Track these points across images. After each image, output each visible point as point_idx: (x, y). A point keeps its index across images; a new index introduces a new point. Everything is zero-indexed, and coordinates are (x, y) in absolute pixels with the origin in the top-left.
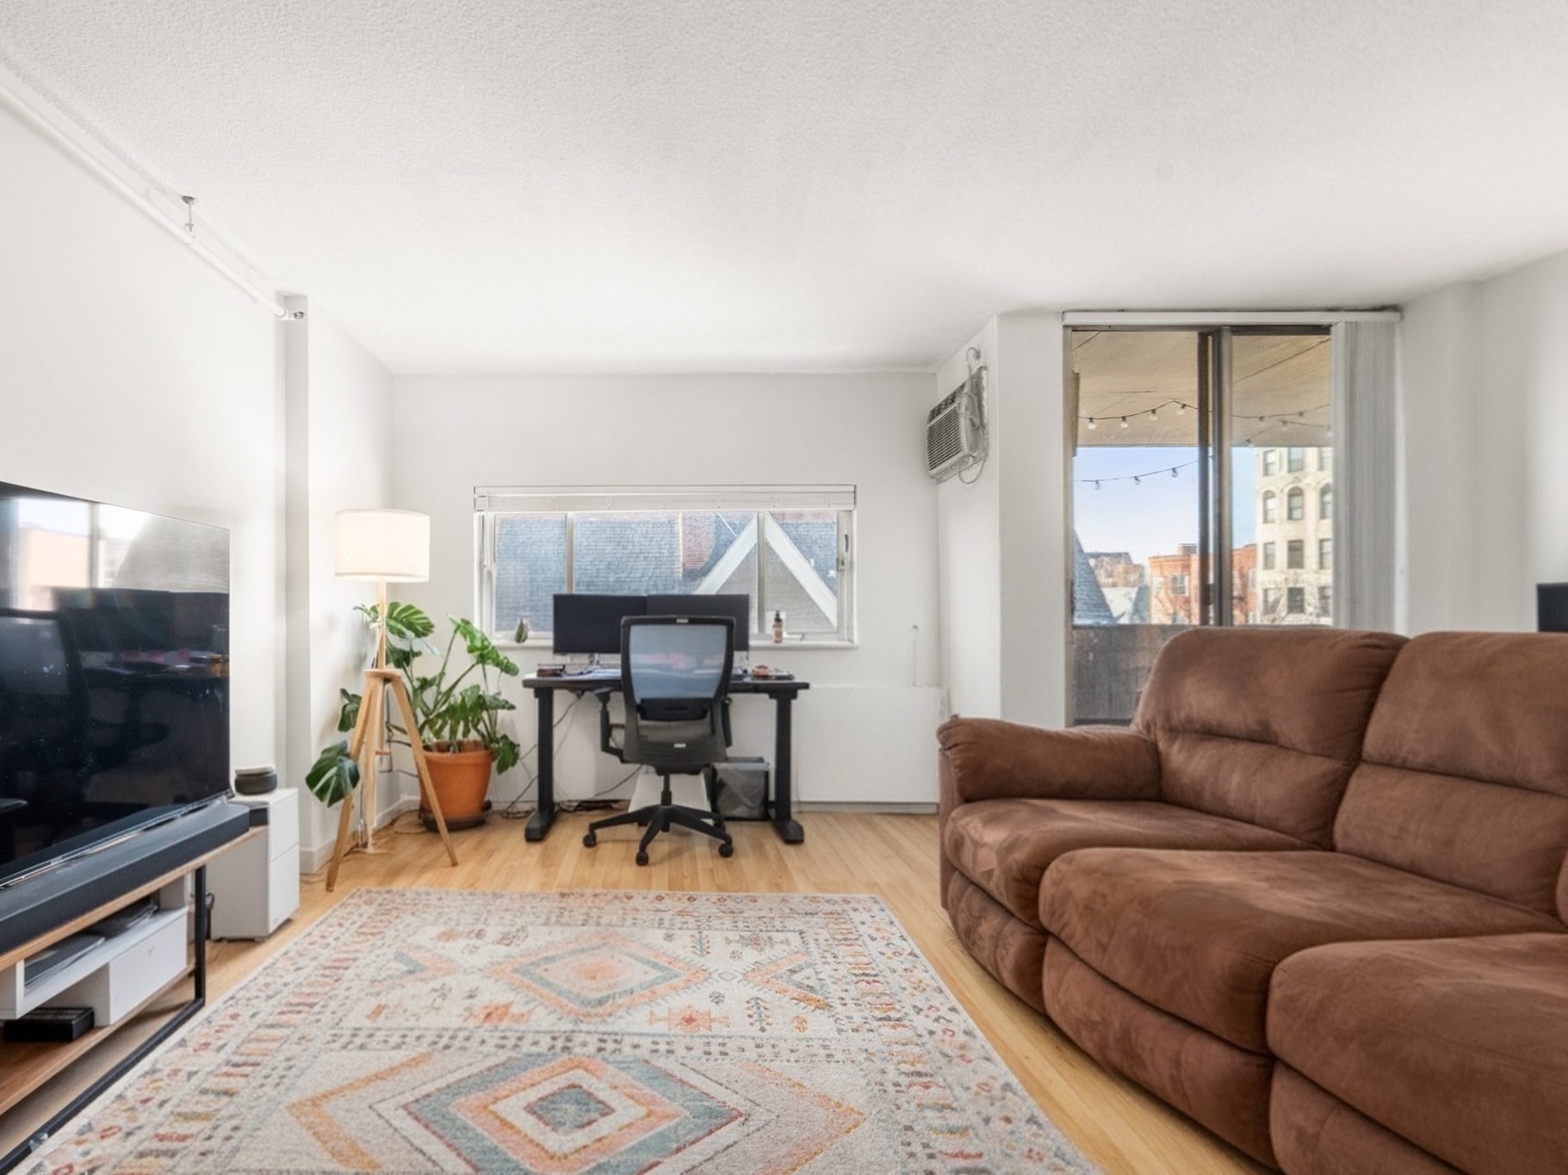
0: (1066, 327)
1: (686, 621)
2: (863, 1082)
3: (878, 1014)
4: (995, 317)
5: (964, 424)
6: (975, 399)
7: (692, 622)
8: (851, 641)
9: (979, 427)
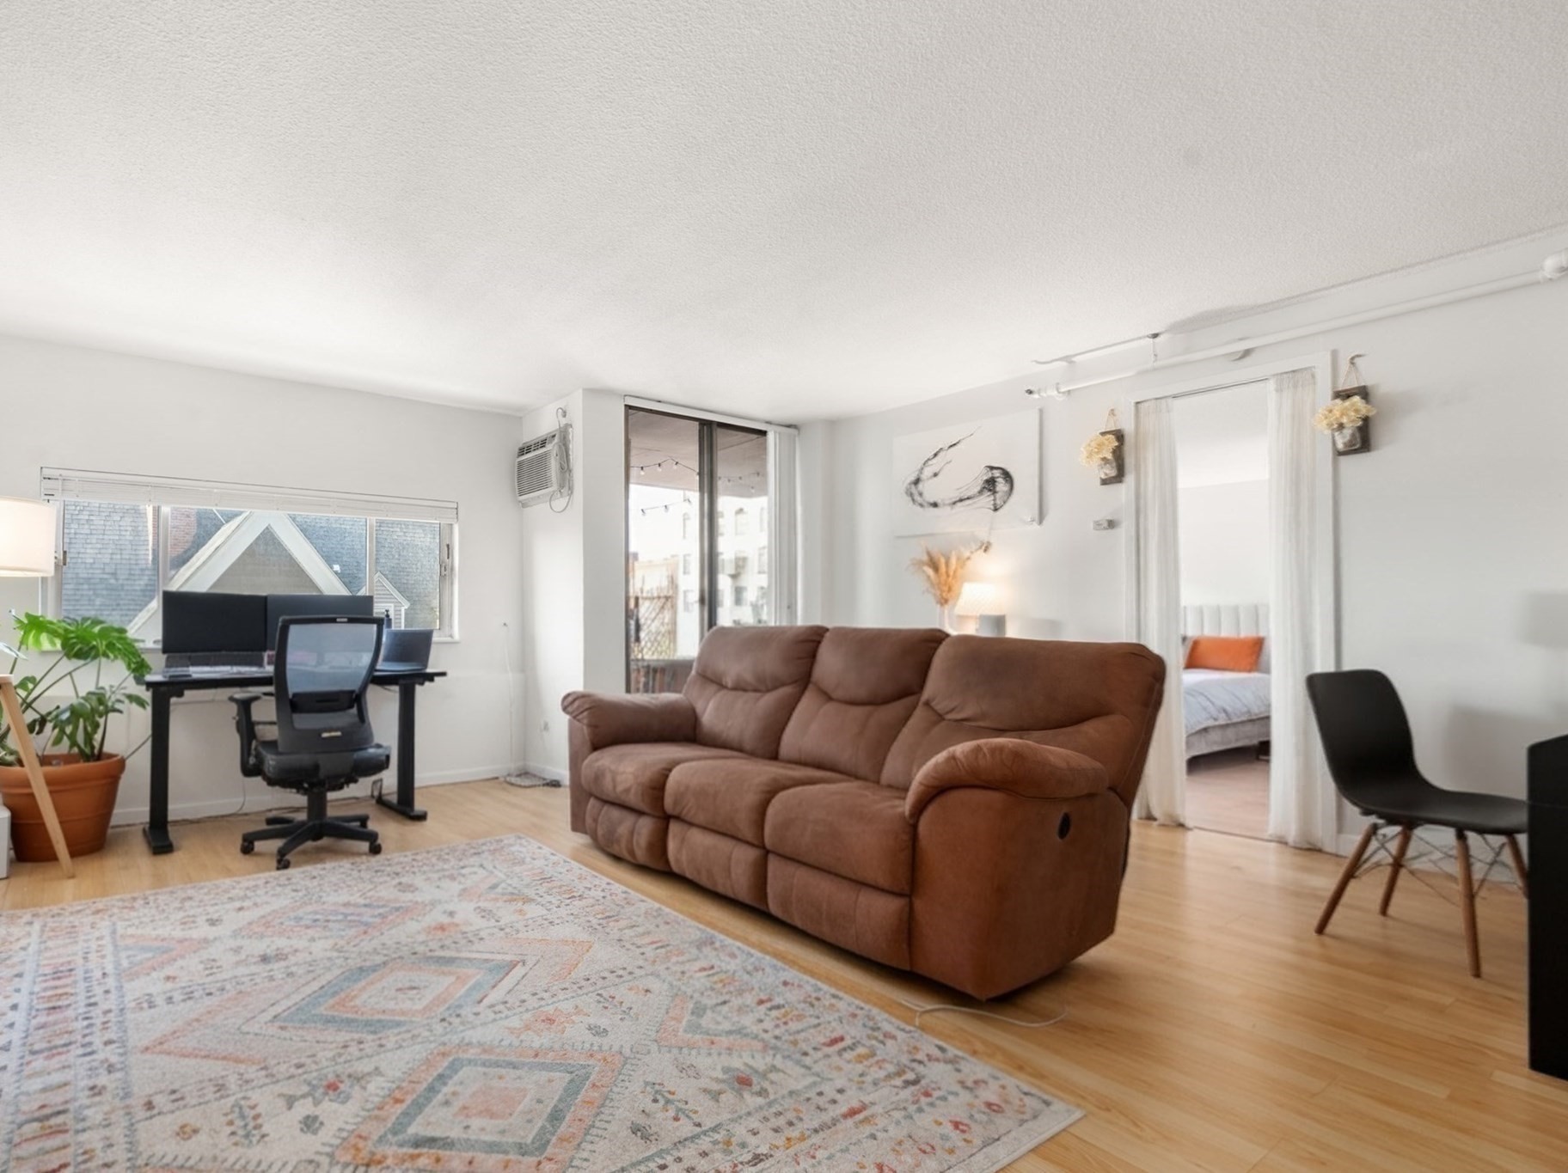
0: (626, 406)
1: (346, 620)
2: (580, 928)
3: (568, 896)
4: (581, 391)
5: (554, 465)
6: (563, 448)
7: (351, 621)
8: (451, 636)
9: (565, 468)
